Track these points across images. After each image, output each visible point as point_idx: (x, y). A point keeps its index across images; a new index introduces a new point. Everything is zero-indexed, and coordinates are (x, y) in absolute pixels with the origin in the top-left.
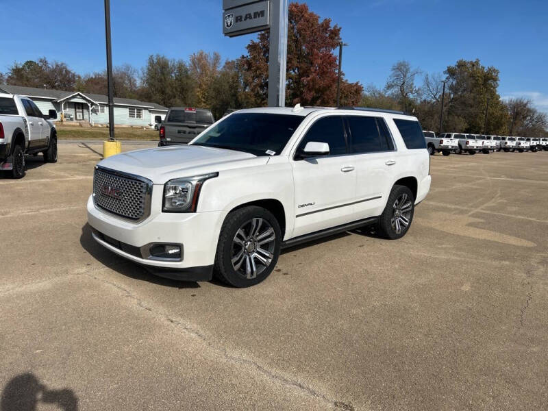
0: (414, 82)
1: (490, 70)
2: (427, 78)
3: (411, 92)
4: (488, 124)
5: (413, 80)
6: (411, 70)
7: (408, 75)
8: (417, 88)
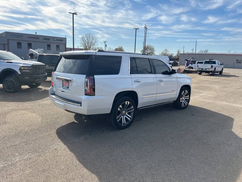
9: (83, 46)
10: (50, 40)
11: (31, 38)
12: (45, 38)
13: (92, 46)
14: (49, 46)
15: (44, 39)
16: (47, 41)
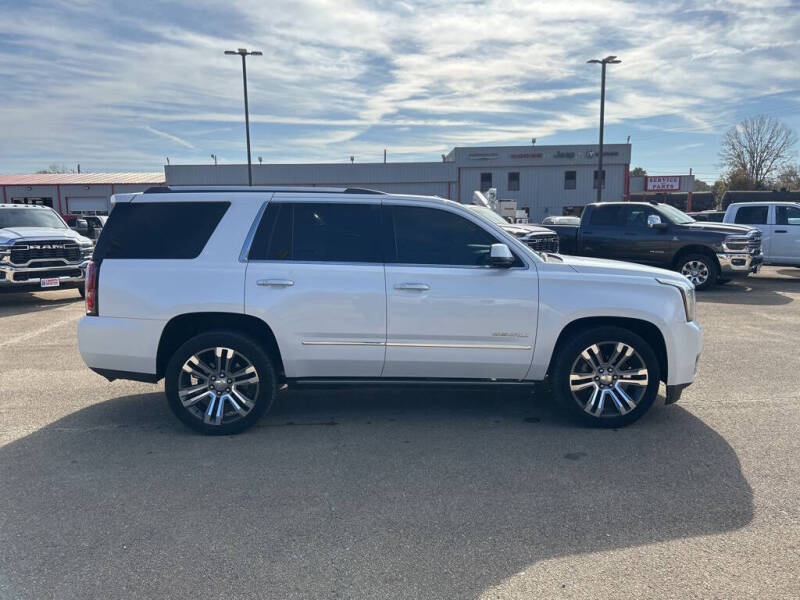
9: (731, 164)
10: (576, 157)
11: (521, 156)
12: (558, 152)
13: (768, 163)
14: (571, 176)
15: (555, 157)
16: (565, 161)
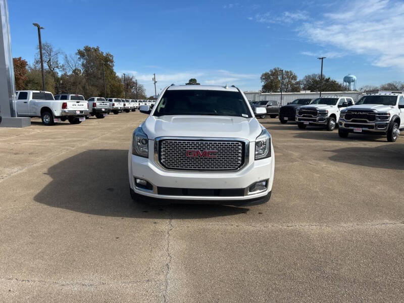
0: (59, 59)
1: (107, 55)
2: (66, 58)
3: (57, 67)
4: (112, 92)
5: (57, 58)
6: (54, 50)
7: (52, 54)
8: (61, 65)
